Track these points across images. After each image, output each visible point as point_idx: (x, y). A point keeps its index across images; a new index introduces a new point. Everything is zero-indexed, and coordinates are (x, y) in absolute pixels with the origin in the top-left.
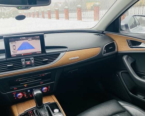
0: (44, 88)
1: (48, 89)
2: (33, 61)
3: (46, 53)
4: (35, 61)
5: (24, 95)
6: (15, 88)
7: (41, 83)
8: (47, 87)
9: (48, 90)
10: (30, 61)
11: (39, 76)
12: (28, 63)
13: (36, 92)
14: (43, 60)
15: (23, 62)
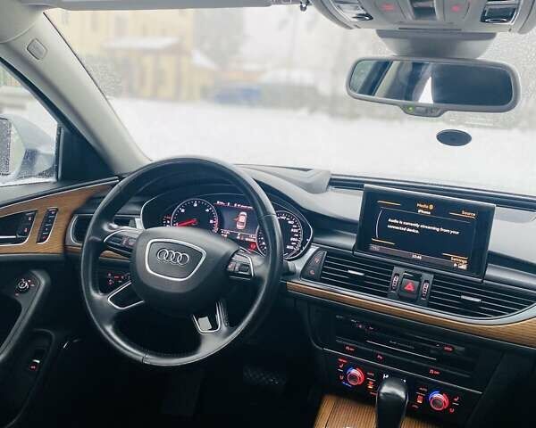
0: (437, 395)
1: (451, 406)
2: (426, 286)
3: (483, 276)
4: (433, 288)
5: (366, 382)
6: (350, 347)
7: (432, 371)
8: (451, 399)
9: (448, 408)
10: (418, 283)
11: (434, 344)
12: (410, 286)
13: (390, 386)
14: (463, 297)
15: (396, 279)
